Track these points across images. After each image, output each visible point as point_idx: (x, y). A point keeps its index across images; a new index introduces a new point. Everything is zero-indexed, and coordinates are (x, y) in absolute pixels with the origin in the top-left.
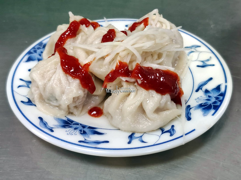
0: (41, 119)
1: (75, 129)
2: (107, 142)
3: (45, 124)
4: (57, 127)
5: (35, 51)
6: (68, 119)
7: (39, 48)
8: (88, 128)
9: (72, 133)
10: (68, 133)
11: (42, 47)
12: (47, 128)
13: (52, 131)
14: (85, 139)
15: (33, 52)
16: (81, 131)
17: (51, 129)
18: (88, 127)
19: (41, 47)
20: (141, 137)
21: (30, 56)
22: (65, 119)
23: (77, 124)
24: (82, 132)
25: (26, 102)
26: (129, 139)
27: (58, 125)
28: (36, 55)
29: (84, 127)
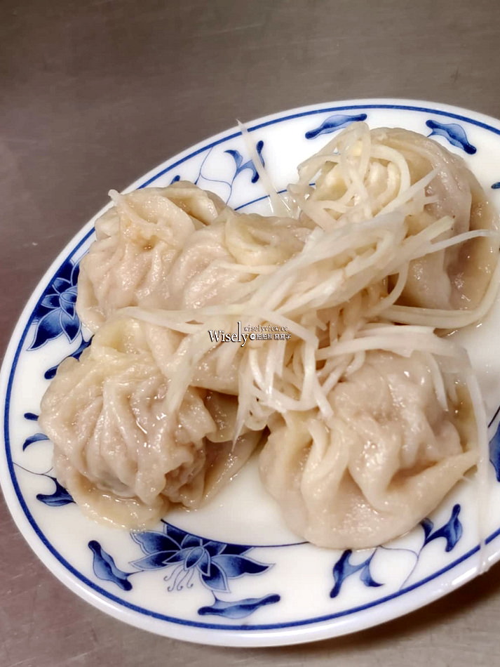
0: (95, 546)
1: (190, 563)
2: (275, 599)
3: (107, 565)
4: (140, 566)
5: (55, 302)
6: (170, 528)
7: (63, 287)
8: (225, 552)
9: (181, 585)
10: (170, 583)
11: (71, 282)
12: (114, 576)
13: (127, 586)
14: (216, 600)
15: (49, 306)
16: (204, 568)
17: (124, 578)
18: (225, 546)
19: (69, 282)
20: (368, 563)
21: (43, 321)
22: (160, 530)
23: (194, 543)
24: (208, 574)
25: (51, 496)
26: (334, 576)
27: (142, 561)
28: (58, 316)
29: (213, 548)
